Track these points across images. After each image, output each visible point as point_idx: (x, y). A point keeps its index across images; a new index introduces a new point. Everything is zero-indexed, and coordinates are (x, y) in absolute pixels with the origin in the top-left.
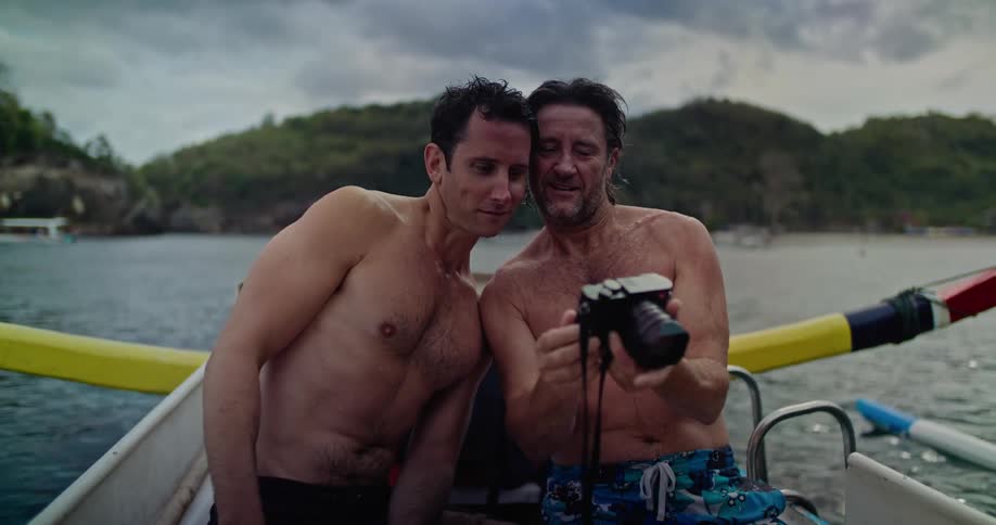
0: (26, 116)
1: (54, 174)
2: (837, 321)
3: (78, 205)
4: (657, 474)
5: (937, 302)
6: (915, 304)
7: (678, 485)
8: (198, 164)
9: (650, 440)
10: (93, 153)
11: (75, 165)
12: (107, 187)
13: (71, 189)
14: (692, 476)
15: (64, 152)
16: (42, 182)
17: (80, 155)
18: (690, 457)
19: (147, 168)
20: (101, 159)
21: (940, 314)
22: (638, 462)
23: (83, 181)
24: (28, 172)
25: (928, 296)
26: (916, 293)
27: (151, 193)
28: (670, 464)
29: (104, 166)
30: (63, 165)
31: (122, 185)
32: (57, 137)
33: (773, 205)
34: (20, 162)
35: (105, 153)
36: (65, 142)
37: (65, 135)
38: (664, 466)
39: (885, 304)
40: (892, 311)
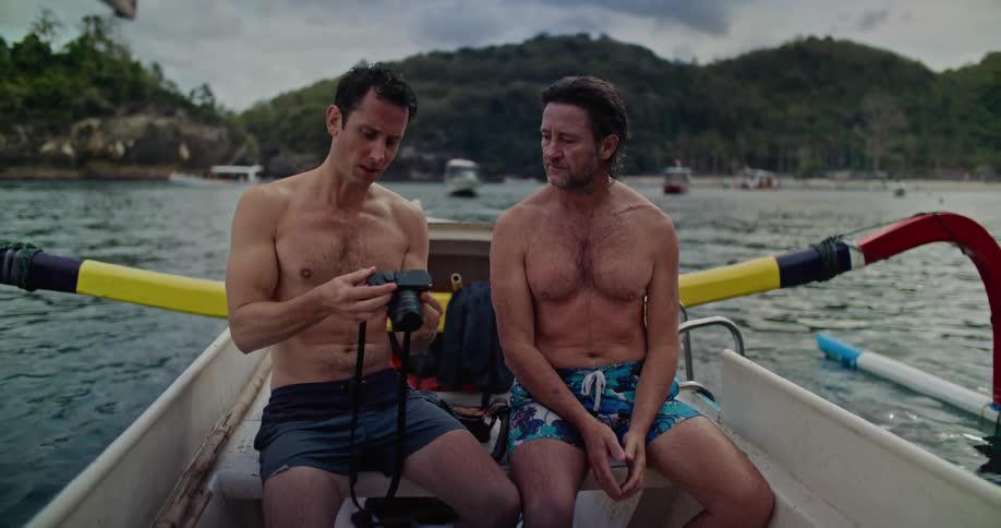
0: (136, 68)
1: (162, 122)
2: (768, 262)
3: (185, 152)
4: (595, 379)
5: (853, 248)
6: (835, 249)
7: (607, 386)
8: (295, 110)
9: (593, 355)
10: (197, 102)
11: (181, 113)
12: (210, 134)
13: (178, 137)
14: (619, 380)
15: (171, 101)
16: (151, 129)
17: (185, 104)
18: (619, 368)
19: (248, 114)
20: (204, 106)
21: (856, 257)
22: (582, 369)
23: (188, 129)
24: (139, 121)
25: (846, 242)
26: (837, 239)
27: (251, 139)
28: (604, 372)
29: (207, 114)
30: (169, 114)
31: (224, 131)
32: (164, 86)
33: (874, 150)
34: (132, 112)
35: (208, 100)
36: (172, 91)
37: (172, 84)
38: (599, 374)
39: (812, 249)
40: (816, 254)
